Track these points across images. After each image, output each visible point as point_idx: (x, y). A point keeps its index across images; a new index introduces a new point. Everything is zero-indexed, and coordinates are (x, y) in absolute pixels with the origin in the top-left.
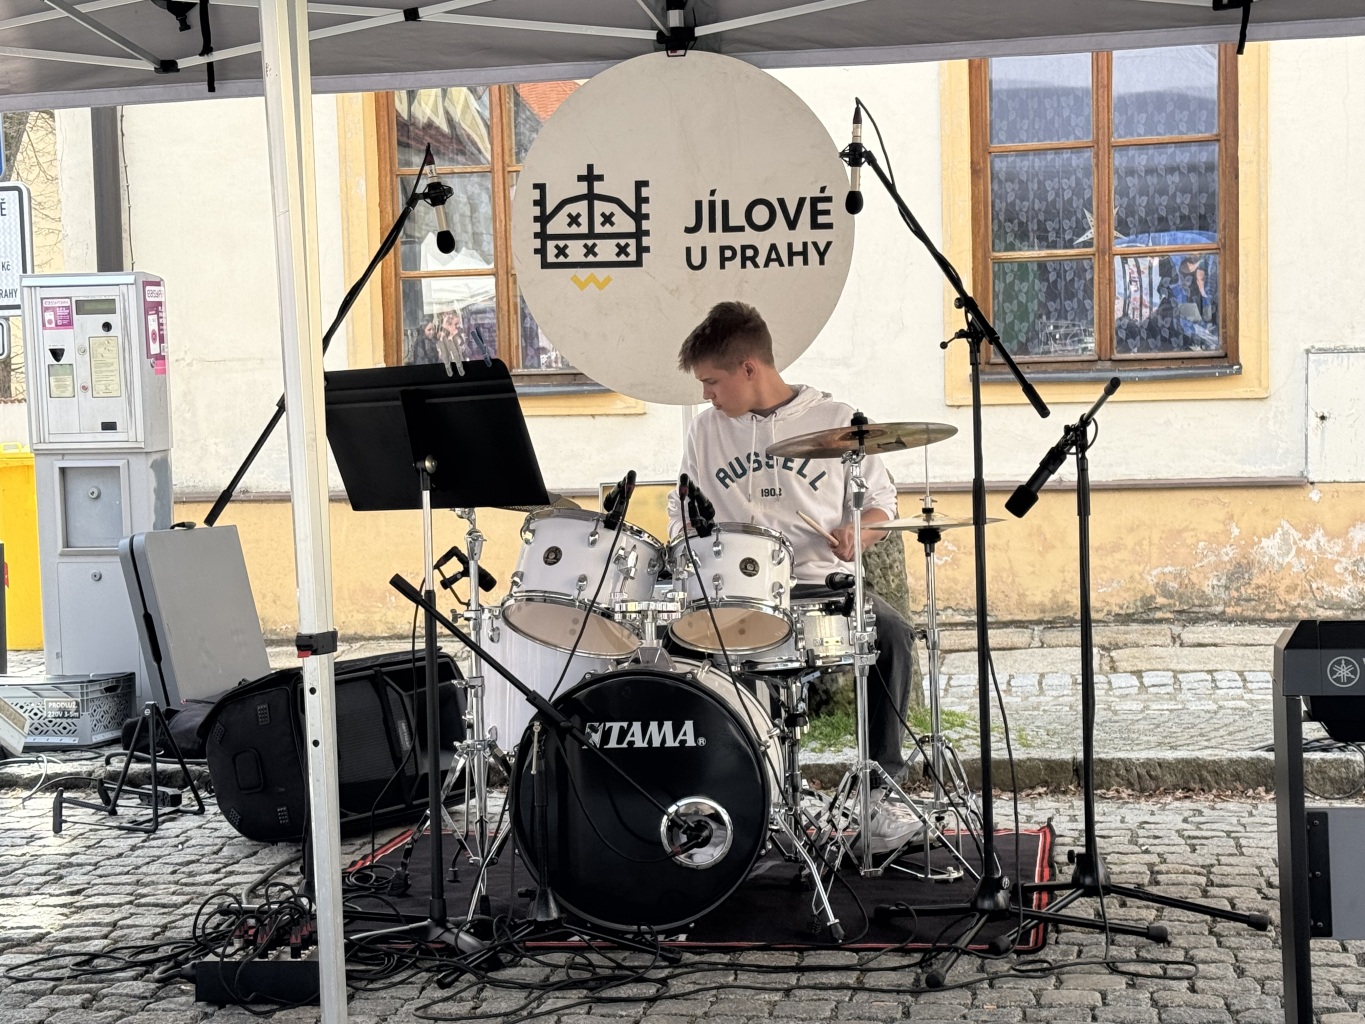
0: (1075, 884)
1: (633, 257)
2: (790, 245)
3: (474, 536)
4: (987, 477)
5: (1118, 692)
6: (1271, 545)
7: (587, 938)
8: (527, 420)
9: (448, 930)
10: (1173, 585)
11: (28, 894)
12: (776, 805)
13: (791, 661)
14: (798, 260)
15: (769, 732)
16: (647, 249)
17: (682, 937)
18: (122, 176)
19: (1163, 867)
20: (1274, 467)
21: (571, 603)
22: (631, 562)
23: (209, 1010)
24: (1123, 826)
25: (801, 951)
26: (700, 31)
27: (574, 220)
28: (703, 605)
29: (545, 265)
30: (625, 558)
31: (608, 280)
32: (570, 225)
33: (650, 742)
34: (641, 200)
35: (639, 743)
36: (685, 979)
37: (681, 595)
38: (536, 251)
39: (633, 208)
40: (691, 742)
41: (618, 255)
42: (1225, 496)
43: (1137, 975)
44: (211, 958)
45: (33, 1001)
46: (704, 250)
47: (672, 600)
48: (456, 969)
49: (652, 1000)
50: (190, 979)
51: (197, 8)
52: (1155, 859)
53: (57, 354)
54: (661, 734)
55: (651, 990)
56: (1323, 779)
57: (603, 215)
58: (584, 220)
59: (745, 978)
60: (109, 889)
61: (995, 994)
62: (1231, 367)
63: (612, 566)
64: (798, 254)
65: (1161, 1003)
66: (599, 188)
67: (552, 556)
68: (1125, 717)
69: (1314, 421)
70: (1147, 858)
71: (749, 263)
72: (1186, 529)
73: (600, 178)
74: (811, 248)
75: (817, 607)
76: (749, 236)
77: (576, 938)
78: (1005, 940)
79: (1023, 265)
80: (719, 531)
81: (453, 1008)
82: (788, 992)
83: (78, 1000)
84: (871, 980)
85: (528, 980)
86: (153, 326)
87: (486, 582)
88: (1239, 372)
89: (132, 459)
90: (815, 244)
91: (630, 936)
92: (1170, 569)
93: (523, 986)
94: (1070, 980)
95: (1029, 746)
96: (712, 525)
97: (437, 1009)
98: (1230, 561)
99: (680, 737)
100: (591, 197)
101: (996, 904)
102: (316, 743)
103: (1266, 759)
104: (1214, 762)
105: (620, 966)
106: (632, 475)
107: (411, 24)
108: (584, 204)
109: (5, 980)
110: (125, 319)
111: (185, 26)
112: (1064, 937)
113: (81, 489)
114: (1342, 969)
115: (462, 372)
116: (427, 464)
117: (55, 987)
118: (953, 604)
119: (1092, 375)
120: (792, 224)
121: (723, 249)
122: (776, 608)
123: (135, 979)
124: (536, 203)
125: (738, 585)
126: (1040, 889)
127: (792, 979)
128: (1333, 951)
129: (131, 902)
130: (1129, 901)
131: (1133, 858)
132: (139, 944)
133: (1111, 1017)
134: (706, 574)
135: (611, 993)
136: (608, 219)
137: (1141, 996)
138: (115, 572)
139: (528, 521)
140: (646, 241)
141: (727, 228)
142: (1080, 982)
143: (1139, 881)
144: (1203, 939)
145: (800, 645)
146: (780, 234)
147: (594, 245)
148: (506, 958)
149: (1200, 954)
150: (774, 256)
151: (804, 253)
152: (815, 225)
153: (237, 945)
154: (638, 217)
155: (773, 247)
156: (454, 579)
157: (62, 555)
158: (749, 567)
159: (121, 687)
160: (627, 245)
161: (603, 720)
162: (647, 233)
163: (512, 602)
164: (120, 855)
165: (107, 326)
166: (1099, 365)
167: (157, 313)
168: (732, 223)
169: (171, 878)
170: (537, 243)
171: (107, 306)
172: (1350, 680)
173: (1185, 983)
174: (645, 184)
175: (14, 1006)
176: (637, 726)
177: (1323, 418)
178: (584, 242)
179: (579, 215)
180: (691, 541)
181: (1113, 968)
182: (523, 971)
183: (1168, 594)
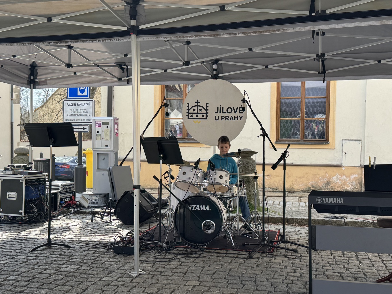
0: (281, 241)
1: (205, 117)
2: (235, 116)
3: (170, 170)
4: (266, 162)
5: (301, 206)
6: (334, 178)
7: (187, 246)
8: (180, 147)
9: (161, 243)
10: (314, 185)
11: (85, 233)
12: (224, 222)
13: (230, 195)
14: (236, 119)
15: (224, 209)
16: (208, 116)
17: (205, 247)
18: (113, 98)
19: (300, 239)
20: (335, 163)
21: (187, 183)
22: (199, 175)
23: (116, 255)
24: (295, 231)
25: (227, 250)
26: (219, 75)
27: (194, 110)
28: (212, 184)
29: (188, 118)
30: (198, 174)
31: (200, 122)
32: (193, 111)
33: (200, 209)
34: (207, 107)
35: (198, 209)
36: (204, 254)
37: (208, 182)
38: (187, 116)
39: (205, 108)
40: (208, 210)
41: (202, 117)
42: (325, 168)
43: (290, 258)
44: (117, 245)
45: (84, 252)
46: (218, 116)
47: (206, 183)
48: (162, 250)
49: (197, 257)
50: (113, 249)
51: (126, 69)
52: (299, 237)
53: (98, 132)
54: (203, 208)
55: (197, 256)
56: (336, 224)
57: (200, 109)
58: (196, 110)
59: (215, 254)
60: (100, 233)
61: (262, 260)
62: (327, 142)
63: (195, 176)
64: (236, 118)
65: (293, 263)
66: (199, 104)
67: (184, 173)
68: (301, 211)
69: (344, 154)
70: (298, 237)
71: (227, 119)
72: (317, 174)
73: (200, 102)
74: (239, 117)
75: (235, 185)
76: (227, 114)
77: (185, 246)
78: (266, 250)
79: (287, 121)
80: (216, 170)
81: (160, 257)
82: (223, 257)
83: (92, 252)
84: (239, 256)
85: (175, 253)
86: (116, 127)
87: (172, 178)
88: (329, 143)
89: (111, 152)
90: (240, 116)
91: (195, 246)
92: (314, 182)
93: (174, 254)
94: (277, 258)
95: (280, 215)
96: (215, 169)
97: (157, 257)
98: (326, 181)
99: (206, 209)
100: (197, 106)
101: (264, 243)
102: (136, 205)
103: (325, 220)
104: (314, 220)
105: (192, 251)
106: (200, 159)
107: (165, 73)
108: (196, 107)
109: (80, 248)
110: (111, 125)
111: (123, 72)
112: (278, 250)
113: (101, 158)
114: (330, 259)
115: (168, 139)
116: (161, 155)
117: (88, 249)
118: (270, 187)
119: (299, 143)
120: (235, 112)
121: (222, 116)
122: (226, 185)
123: (103, 249)
124: (187, 107)
125: (219, 180)
126: (275, 241)
127: (224, 255)
128: (329, 256)
129: (104, 235)
130: (292, 245)
131: (295, 237)
132: (105, 243)
133: (283, 265)
134: (213, 178)
135: (190, 256)
136: (201, 110)
137: (290, 262)
138: (106, 173)
139: (180, 167)
140: (208, 115)
141: (223, 113)
142: (279, 259)
143: (295, 241)
144: (304, 252)
145: (232, 192)
146: (233, 114)
147: (198, 115)
148: (171, 249)
149: (303, 255)
150: (232, 118)
151: (237, 118)
152: (240, 113)
153: (122, 243)
154: (206, 110)
155: (232, 116)
156: (167, 177)
157: (97, 170)
158: (221, 177)
159: (106, 196)
160: (204, 115)
161: (192, 205)
162: (208, 113)
163: (176, 182)
164: (103, 227)
165: (107, 127)
166: (301, 141)
167: (117, 125)
168: (224, 112)
169: (112, 231)
170: (187, 114)
171: (107, 123)
172: (320, 202)
173: (299, 260)
174: (208, 104)
175: (81, 252)
176: (198, 206)
177: (346, 153)
178: (196, 114)
179: (195, 109)
180: (210, 172)
181: (286, 256)
182: (175, 251)
183: (313, 187)
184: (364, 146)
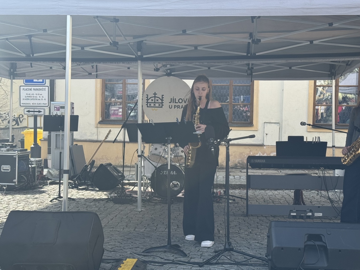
1: (161, 106)
3: (144, 146)
10: (241, 162)
16: (163, 105)
20: (258, 142)
22: (166, 150)
26: (172, 73)
27: (152, 100)
28: (176, 156)
29: (148, 107)
31: (157, 109)
32: (152, 101)
34: (162, 98)
38: (146, 105)
39: (161, 99)
40: (175, 174)
41: (159, 106)
42: (250, 147)
57: (157, 100)
58: (154, 100)
66: (156, 96)
67: (156, 149)
69: (265, 135)
72: (243, 152)
76: (179, 104)
80: (178, 147)
86: (73, 111)
88: (253, 126)
92: (240, 159)
100: (155, 97)
108: (154, 98)
113: (59, 138)
120: (185, 102)
121: (175, 106)
124: (146, 97)
125: (181, 154)
134: (177, 152)
139: (152, 145)
140: (163, 104)
141: (175, 102)
147: (155, 104)
150: (182, 107)
154: (162, 100)
155: (182, 106)
157: (55, 149)
158: (182, 151)
160: (160, 104)
161: (163, 171)
162: (163, 103)
163: (150, 155)
168: (176, 102)
174: (163, 95)
178: (153, 104)
179: (153, 99)
184: (282, 128)
